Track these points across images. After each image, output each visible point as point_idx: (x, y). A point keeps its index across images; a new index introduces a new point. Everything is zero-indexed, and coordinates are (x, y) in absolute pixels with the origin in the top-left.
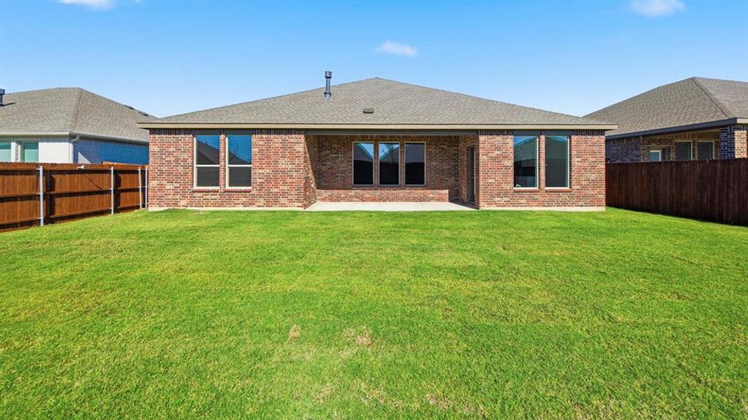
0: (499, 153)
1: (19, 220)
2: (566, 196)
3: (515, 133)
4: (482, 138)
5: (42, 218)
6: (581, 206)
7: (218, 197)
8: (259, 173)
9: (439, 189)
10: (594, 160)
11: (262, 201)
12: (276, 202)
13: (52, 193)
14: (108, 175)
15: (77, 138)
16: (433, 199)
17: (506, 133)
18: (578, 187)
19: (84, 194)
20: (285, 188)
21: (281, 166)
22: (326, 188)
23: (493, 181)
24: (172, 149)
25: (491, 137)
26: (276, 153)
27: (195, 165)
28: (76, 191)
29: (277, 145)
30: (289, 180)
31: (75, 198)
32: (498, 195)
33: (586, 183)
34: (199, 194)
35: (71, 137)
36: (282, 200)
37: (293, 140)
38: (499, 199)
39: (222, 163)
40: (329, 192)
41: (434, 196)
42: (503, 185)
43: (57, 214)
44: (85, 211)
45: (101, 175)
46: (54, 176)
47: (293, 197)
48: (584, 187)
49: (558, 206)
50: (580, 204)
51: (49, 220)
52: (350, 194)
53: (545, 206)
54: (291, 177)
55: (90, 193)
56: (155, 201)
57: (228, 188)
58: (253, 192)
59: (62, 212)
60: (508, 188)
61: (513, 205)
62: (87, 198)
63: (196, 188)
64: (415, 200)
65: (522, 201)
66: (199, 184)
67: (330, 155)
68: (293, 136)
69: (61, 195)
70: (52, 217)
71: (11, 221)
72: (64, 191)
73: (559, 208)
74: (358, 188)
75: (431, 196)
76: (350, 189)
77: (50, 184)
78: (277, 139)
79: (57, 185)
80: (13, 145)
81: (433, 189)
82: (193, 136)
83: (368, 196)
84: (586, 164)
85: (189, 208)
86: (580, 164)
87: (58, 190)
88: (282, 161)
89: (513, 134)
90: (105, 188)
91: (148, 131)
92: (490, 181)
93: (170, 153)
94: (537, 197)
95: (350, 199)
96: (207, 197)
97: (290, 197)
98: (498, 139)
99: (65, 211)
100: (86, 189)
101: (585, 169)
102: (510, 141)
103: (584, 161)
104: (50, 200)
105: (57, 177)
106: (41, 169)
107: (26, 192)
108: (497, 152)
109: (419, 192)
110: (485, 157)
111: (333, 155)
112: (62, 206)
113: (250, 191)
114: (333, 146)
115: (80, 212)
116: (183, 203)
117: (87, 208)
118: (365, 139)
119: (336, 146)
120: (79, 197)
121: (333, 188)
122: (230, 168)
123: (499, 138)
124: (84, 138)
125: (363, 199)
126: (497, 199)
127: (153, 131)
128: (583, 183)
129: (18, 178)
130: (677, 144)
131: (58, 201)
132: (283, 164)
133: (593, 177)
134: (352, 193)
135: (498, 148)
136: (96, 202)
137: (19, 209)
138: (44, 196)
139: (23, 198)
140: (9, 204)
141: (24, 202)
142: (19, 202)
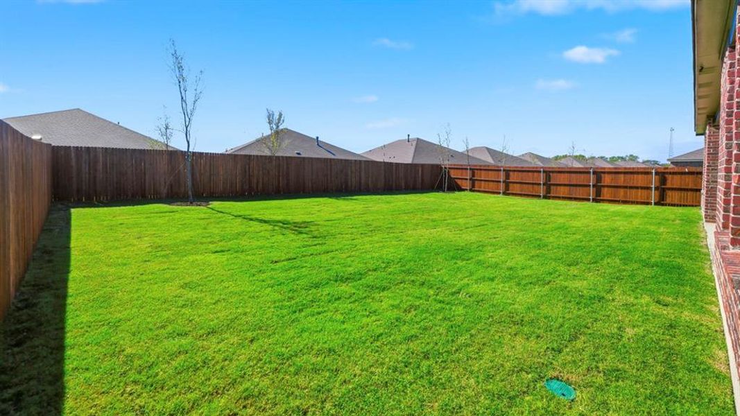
5: (653, 201)
13: (663, 187)
31: (685, 193)
46: (667, 176)
69: (671, 189)
72: (674, 186)
77: (662, 181)
79: (669, 182)
87: (669, 185)
104: (662, 191)
105: (669, 177)
131: (669, 193)
137: (640, 194)
138: (656, 188)
139: (642, 188)
140: (634, 191)
141: (643, 191)
142: (640, 190)
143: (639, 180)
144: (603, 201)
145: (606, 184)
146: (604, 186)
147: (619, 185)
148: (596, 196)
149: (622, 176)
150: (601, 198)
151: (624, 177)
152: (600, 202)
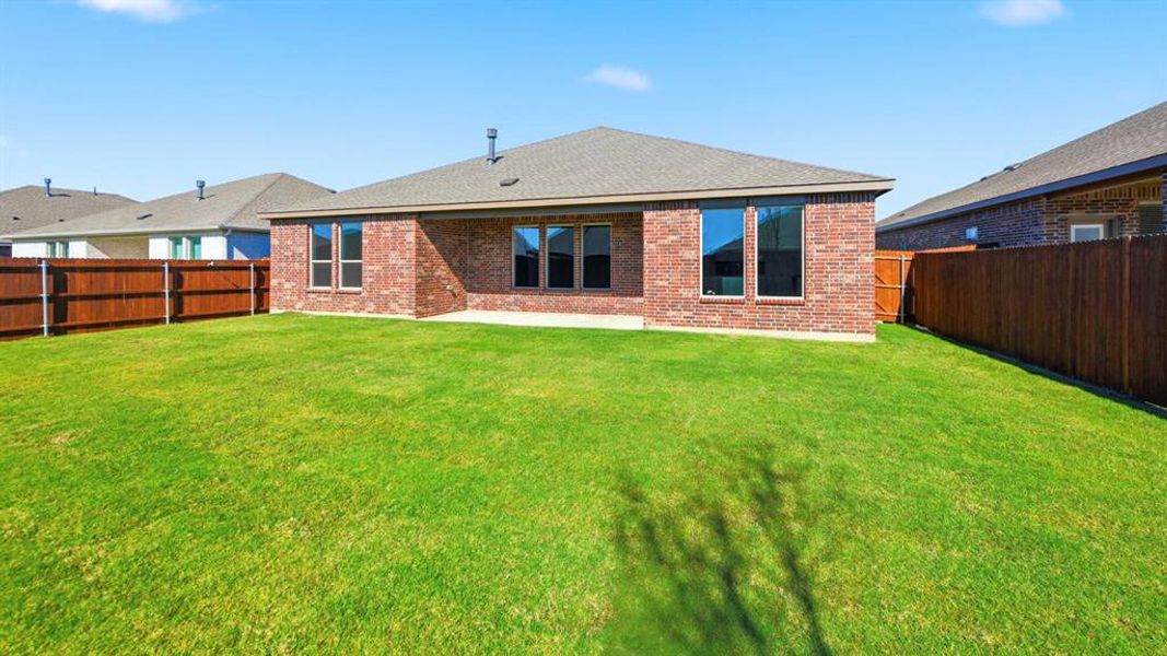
0: (675, 238)
1: (144, 317)
2: (797, 313)
3: (701, 203)
4: (648, 215)
5: (167, 316)
6: (825, 331)
7: (329, 299)
8: (370, 269)
9: (631, 295)
10: (851, 247)
11: (372, 306)
12: (386, 307)
13: (179, 290)
14: (247, 272)
15: (230, 231)
16: (621, 311)
17: (686, 205)
18: (819, 297)
19: (218, 292)
20: (396, 289)
21: (391, 262)
22: (478, 291)
23: (666, 284)
24: (289, 243)
25: (662, 212)
26: (386, 245)
27: (311, 261)
28: (209, 289)
29: (388, 235)
30: (400, 280)
31: (207, 297)
32: (673, 307)
33: (834, 289)
34: (314, 296)
35: (223, 230)
36: (393, 305)
37: (403, 228)
38: (674, 313)
39: (334, 258)
40: (482, 297)
41: (624, 306)
42: (681, 291)
43: (186, 312)
44: (220, 311)
45: (238, 272)
46: (182, 273)
47: (405, 302)
48: (833, 297)
49: (778, 329)
50: (822, 326)
51: (177, 317)
52: (507, 299)
53: (755, 328)
54: (402, 275)
55: (225, 292)
56: (275, 303)
57: (341, 288)
58: (363, 294)
59: (191, 311)
60: (690, 295)
61: (699, 324)
62: (221, 296)
63: (312, 288)
64: (595, 311)
65: (714, 319)
66: (315, 284)
67: (484, 246)
68: (403, 222)
69: (189, 293)
70: (180, 315)
71: (137, 318)
72: (194, 289)
73: (780, 332)
74: (517, 292)
75: (619, 306)
76: (508, 293)
77: (178, 281)
78: (387, 226)
79: (186, 283)
80: (184, 240)
81: (621, 295)
82: (309, 225)
83: (531, 303)
84: (835, 255)
85: (304, 312)
86: (824, 256)
87: (186, 288)
88: (393, 255)
89: (697, 207)
90: (243, 287)
91: (269, 222)
92: (660, 283)
93: (288, 247)
94: (740, 312)
95: (507, 307)
96: (319, 299)
97: (401, 302)
98: (673, 216)
99: (194, 309)
100: (222, 288)
101: (833, 264)
102: (695, 218)
103: (832, 249)
104: (178, 298)
105: (186, 275)
106: (166, 265)
107: (151, 289)
108: (672, 238)
109: (601, 300)
110: (652, 246)
111: (488, 246)
112: (191, 305)
113: (360, 294)
114: (487, 232)
115: (212, 312)
116: (299, 305)
117: (222, 309)
118: (526, 222)
119: (490, 232)
120: (212, 296)
121: (487, 291)
122: (343, 264)
123: (675, 214)
124: (235, 231)
125: (524, 308)
126: (671, 313)
127: (275, 222)
128: (829, 289)
129: (143, 275)
130: (1141, 209)
131: (187, 299)
132: (394, 258)
133: (849, 279)
134: (511, 298)
135: (674, 231)
136: (232, 302)
137: (144, 306)
138: (171, 294)
139: (148, 295)
140: (133, 302)
141: (150, 299)
142: (144, 300)
143: (143, 282)
144: (73, 329)
145: (78, 293)
146: (73, 298)
147: (106, 292)
148: (55, 321)
149: (111, 275)
150: (69, 323)
151: (115, 277)
152: (66, 333)
